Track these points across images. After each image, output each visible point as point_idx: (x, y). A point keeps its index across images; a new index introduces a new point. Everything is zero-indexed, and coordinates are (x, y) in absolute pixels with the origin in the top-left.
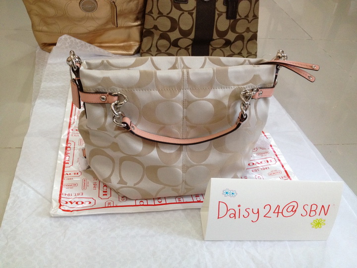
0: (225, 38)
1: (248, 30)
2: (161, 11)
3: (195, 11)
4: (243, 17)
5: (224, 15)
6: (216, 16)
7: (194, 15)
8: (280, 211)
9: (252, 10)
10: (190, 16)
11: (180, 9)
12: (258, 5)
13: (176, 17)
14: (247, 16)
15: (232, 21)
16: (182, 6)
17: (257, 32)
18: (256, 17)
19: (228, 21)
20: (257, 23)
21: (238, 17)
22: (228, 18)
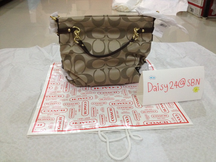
8: (178, 85)
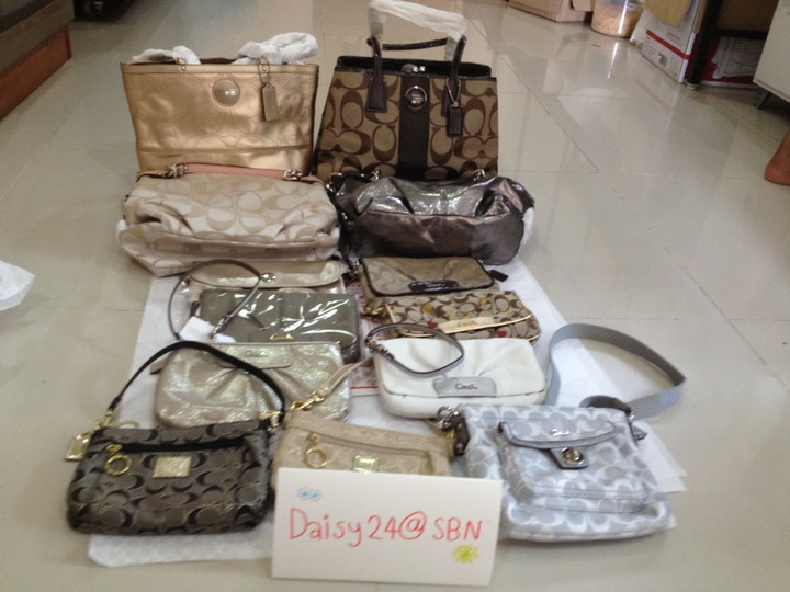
0: (447, 164)
1: (482, 154)
2: (346, 122)
3: (397, 124)
4: (473, 134)
5: (443, 131)
6: (431, 132)
7: (397, 130)
8: (397, 528)
9: (487, 123)
10: (389, 131)
11: (376, 121)
12: (497, 117)
13: (369, 133)
14: (479, 134)
15: (455, 139)
16: (379, 116)
17: (497, 158)
18: (494, 135)
19: (449, 139)
20: (497, 144)
21: (465, 134)
22: (449, 134)
